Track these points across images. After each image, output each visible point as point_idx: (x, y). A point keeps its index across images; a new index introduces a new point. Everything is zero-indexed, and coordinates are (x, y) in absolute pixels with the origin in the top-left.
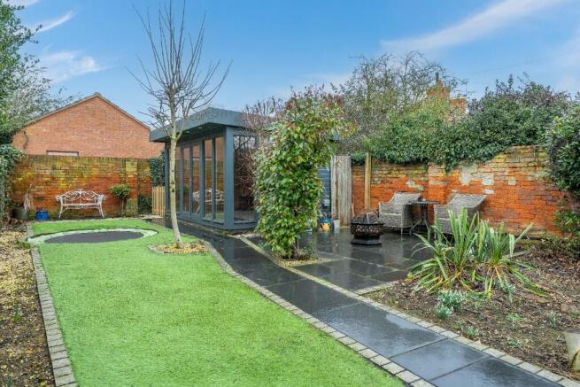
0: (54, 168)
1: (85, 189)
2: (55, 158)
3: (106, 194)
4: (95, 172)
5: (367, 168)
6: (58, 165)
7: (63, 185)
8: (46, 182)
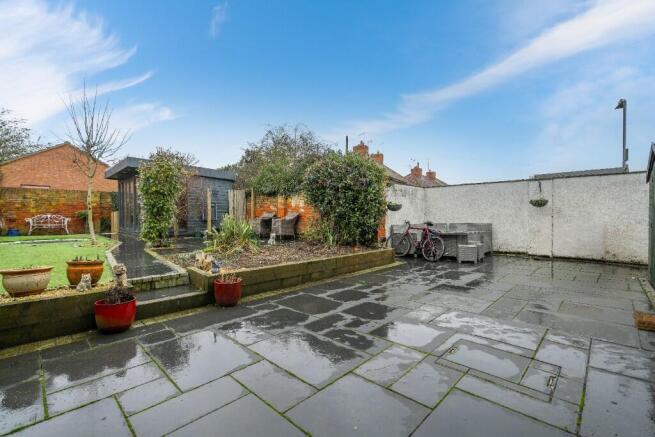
0: (24, 198)
1: (53, 213)
2: (26, 190)
3: (72, 217)
4: (63, 201)
5: (252, 197)
6: (28, 195)
7: (34, 211)
8: (18, 208)
